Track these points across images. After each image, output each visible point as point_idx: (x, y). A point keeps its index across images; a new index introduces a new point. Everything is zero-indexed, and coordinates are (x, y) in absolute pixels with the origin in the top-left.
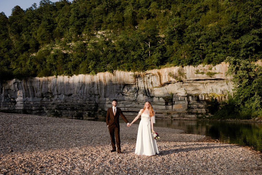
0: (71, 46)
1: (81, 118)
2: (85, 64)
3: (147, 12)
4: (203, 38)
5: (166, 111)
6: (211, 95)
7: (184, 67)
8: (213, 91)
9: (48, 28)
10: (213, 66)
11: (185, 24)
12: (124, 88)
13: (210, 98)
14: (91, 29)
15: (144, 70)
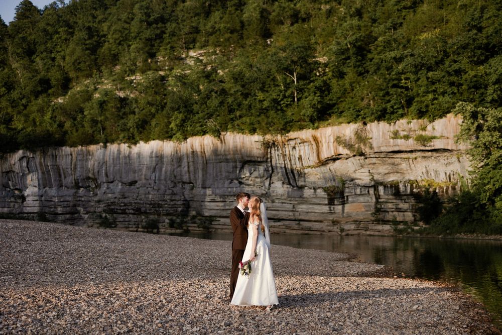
0: (134, 81)
1: (155, 231)
2: (163, 120)
3: (291, 9)
4: (407, 64)
5: (331, 217)
6: (424, 183)
7: (368, 125)
8: (429, 175)
9: (88, 46)
10: (428, 123)
11: (372, 34)
12: (242, 168)
13: (423, 189)
14: (175, 47)
15: (283, 132)
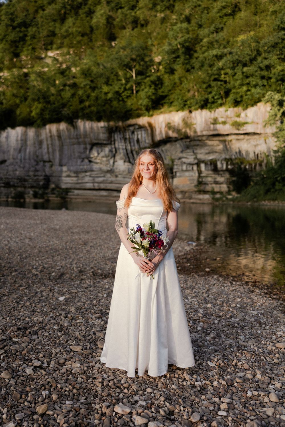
0: (3, 77)
2: (26, 109)
3: (132, 16)
4: (226, 61)
6: (237, 161)
7: (193, 113)
8: (242, 154)
10: (242, 111)
11: (198, 37)
12: (91, 149)
13: (236, 166)
14: (36, 48)
15: (124, 119)
